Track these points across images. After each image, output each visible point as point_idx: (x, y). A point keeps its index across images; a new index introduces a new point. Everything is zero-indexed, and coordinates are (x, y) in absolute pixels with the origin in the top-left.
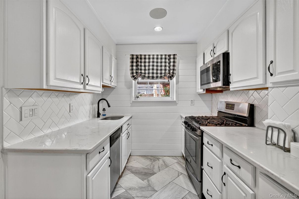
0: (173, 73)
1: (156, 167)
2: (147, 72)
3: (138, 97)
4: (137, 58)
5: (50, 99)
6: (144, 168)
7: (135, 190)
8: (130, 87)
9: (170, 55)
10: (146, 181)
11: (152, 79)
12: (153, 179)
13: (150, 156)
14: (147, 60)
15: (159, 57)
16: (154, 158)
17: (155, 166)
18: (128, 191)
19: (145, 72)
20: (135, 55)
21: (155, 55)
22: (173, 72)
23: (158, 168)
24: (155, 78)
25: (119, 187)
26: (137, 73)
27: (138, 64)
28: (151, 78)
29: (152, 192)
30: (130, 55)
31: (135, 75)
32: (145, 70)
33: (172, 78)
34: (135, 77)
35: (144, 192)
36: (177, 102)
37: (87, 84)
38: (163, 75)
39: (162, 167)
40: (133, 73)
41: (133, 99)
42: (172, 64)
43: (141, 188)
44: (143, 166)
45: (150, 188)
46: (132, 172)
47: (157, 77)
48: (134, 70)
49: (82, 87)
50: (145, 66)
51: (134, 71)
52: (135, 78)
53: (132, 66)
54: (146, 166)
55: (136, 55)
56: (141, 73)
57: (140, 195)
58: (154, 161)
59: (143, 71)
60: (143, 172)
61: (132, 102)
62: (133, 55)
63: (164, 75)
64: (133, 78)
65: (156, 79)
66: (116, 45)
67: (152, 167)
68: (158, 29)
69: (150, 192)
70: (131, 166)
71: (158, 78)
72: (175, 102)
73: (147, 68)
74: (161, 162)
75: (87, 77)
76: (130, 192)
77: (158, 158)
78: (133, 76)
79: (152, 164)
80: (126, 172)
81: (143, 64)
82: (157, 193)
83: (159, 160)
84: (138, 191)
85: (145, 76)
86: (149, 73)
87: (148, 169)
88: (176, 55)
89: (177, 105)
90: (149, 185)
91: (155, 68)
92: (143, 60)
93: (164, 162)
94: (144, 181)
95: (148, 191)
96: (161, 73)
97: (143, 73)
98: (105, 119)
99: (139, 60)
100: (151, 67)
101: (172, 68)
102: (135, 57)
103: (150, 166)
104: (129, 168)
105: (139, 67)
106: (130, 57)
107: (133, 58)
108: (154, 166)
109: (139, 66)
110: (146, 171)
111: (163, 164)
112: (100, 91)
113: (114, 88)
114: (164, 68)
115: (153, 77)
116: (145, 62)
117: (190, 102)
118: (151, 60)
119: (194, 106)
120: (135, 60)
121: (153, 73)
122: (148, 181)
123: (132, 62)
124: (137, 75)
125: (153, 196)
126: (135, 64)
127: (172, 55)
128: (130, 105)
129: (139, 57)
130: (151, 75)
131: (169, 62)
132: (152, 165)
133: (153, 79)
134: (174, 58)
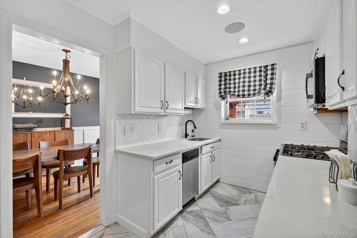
0: (271, 88)
1: (243, 200)
2: (237, 90)
3: (228, 119)
4: (226, 75)
5: (143, 120)
6: (228, 197)
7: (209, 212)
8: (219, 108)
9: (267, 66)
10: (224, 208)
11: (242, 98)
12: (232, 209)
13: (241, 188)
14: (237, 77)
15: (252, 70)
16: (244, 190)
17: (242, 198)
18: (203, 211)
19: (235, 90)
20: (223, 73)
21: (247, 69)
22: (270, 86)
23: (245, 201)
24: (246, 96)
25: (196, 205)
26: (226, 92)
27: (226, 82)
28: (242, 96)
29: (225, 219)
30: (219, 73)
31: (224, 95)
32: (235, 88)
33: (270, 94)
34: (223, 96)
35: (217, 216)
36: (279, 126)
37: (167, 109)
38: (257, 92)
39: (250, 201)
40: (220, 93)
41: (223, 121)
42: (269, 77)
43: (216, 213)
44: (228, 195)
45: (224, 215)
46: (214, 197)
47: (249, 95)
48: (222, 89)
49: (162, 111)
50: (235, 83)
51: (222, 91)
52: (224, 98)
53: (220, 85)
54: (231, 196)
55: (225, 73)
56: (230, 92)
57: (211, 217)
58: (244, 193)
59: (232, 90)
60: (224, 200)
61: (221, 124)
62: (221, 73)
63: (259, 92)
64: (221, 98)
65: (248, 97)
66: (206, 65)
67: (238, 198)
68: (244, 40)
69: (223, 218)
70: (215, 192)
71: (251, 96)
72: (276, 125)
73: (237, 85)
74: (252, 196)
75: (167, 102)
76: (204, 211)
77: (251, 192)
78: (221, 96)
79: (239, 195)
80: (208, 195)
81: (232, 82)
82: (230, 222)
83: (251, 194)
84: (212, 213)
85: (234, 95)
86: (239, 91)
87: (233, 199)
88: (276, 64)
89: (278, 129)
90: (225, 213)
91: (247, 84)
92: (232, 77)
93: (256, 197)
94: (222, 208)
95: (221, 216)
96: (255, 90)
97: (232, 92)
98: (193, 140)
99: (228, 78)
100: (241, 84)
101: (270, 82)
102: (223, 75)
103: (236, 197)
104: (212, 192)
105: (228, 86)
106: (217, 75)
107: (221, 77)
108: (240, 198)
109: (228, 84)
110: (229, 200)
111: (254, 199)
112: (182, 114)
113: (203, 110)
114: (258, 84)
115: (244, 96)
116: (235, 79)
117: (299, 126)
118: (242, 76)
119: (306, 131)
120: (223, 79)
121: (244, 91)
122: (226, 209)
123: (220, 81)
124: (225, 95)
125: (224, 223)
126: (223, 83)
127: (270, 65)
128: (219, 127)
129: (228, 74)
130: (241, 93)
131: (265, 75)
132: (239, 197)
133: (244, 98)
134: (273, 69)
